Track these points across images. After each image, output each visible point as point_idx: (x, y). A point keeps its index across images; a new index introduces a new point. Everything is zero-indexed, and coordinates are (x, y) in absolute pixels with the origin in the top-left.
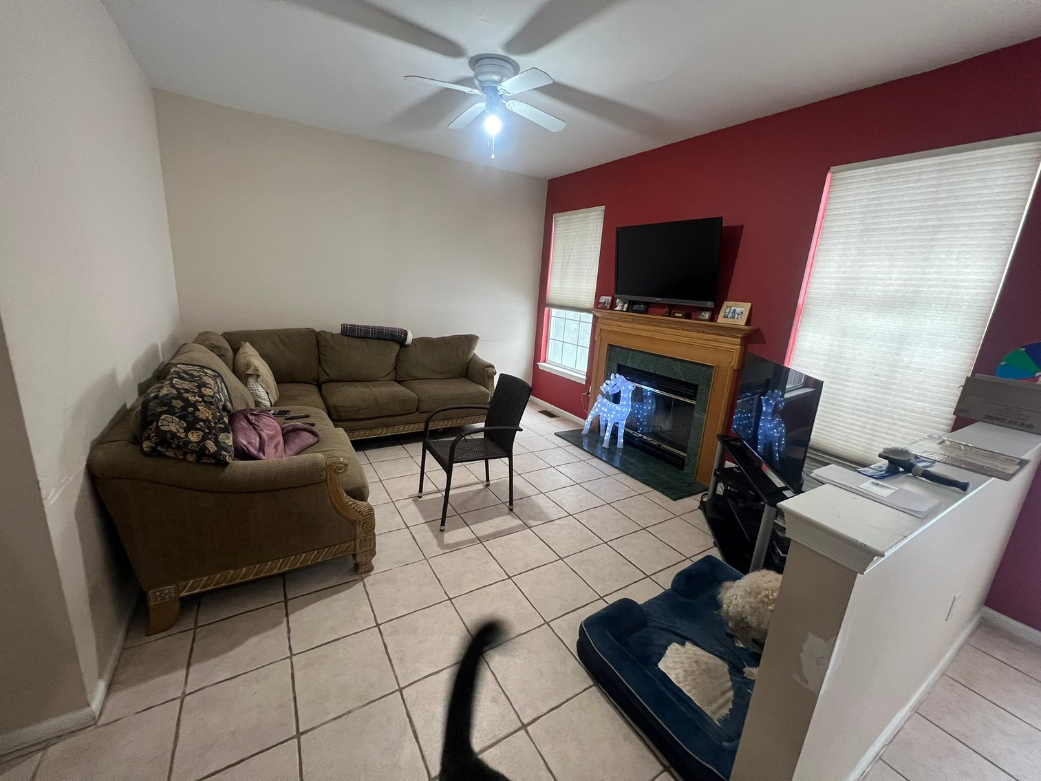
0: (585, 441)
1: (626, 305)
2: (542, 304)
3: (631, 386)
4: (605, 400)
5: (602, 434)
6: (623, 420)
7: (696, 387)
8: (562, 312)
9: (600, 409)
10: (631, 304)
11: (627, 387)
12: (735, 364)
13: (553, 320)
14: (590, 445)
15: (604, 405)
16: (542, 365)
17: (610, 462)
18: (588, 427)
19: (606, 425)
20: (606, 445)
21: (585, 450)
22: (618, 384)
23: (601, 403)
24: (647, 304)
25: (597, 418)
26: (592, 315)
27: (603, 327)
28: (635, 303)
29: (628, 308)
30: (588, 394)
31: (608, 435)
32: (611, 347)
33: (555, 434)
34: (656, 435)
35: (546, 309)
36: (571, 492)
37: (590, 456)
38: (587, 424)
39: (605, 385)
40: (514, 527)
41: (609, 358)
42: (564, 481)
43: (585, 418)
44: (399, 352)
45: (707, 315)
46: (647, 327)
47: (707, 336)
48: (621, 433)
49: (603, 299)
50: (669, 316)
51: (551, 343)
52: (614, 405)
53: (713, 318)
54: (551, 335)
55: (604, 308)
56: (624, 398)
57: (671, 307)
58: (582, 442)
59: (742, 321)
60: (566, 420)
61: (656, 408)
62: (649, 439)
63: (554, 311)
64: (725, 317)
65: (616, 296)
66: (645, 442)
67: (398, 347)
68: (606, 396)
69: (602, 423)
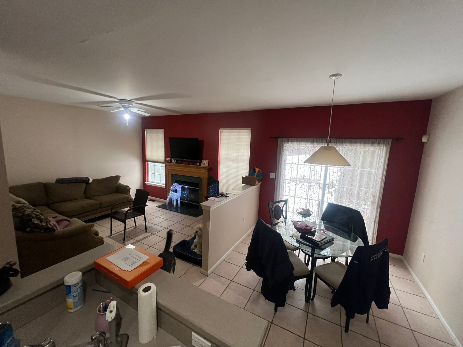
0: (168, 207)
1: (175, 161)
2: (144, 161)
3: (180, 186)
4: (173, 192)
5: (173, 204)
6: (179, 197)
7: (198, 184)
8: (153, 163)
9: (171, 195)
10: (177, 161)
11: (179, 187)
12: (207, 177)
13: (149, 166)
14: (169, 208)
15: (172, 194)
16: (147, 183)
17: (177, 211)
18: (168, 202)
19: (174, 200)
20: (175, 207)
21: (167, 210)
22: (176, 186)
23: (171, 193)
24: (182, 161)
25: (171, 198)
26: (164, 164)
27: (168, 168)
28: (178, 160)
29: (176, 162)
30: (167, 191)
31: (175, 204)
32: (172, 175)
33: (156, 207)
34: (190, 201)
35: (146, 162)
36: (165, 222)
37: (169, 211)
38: (167, 201)
39: (172, 187)
40: (149, 235)
41: (172, 178)
42: (162, 220)
43: (166, 199)
44: (86, 186)
45: (198, 164)
46: (182, 168)
47: (200, 170)
48: (179, 202)
49: (167, 159)
50: (188, 164)
51: (149, 174)
52: (176, 193)
53: (200, 165)
54: (149, 171)
55: (168, 162)
56: (179, 190)
57: (189, 162)
58: (166, 207)
59: (207, 165)
60: (159, 202)
61: (189, 192)
62: (188, 202)
63: (149, 163)
64: (203, 164)
65: (171, 158)
66: (187, 203)
67: (85, 184)
68: (173, 191)
69: (173, 200)
